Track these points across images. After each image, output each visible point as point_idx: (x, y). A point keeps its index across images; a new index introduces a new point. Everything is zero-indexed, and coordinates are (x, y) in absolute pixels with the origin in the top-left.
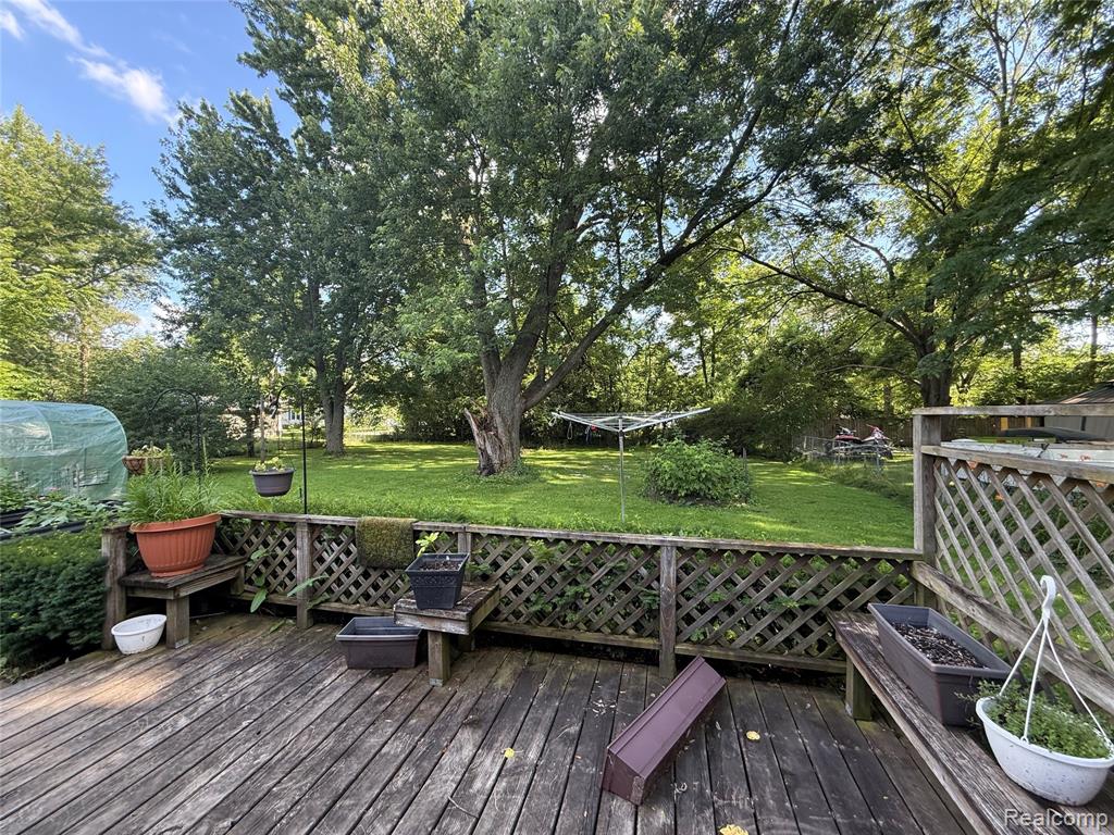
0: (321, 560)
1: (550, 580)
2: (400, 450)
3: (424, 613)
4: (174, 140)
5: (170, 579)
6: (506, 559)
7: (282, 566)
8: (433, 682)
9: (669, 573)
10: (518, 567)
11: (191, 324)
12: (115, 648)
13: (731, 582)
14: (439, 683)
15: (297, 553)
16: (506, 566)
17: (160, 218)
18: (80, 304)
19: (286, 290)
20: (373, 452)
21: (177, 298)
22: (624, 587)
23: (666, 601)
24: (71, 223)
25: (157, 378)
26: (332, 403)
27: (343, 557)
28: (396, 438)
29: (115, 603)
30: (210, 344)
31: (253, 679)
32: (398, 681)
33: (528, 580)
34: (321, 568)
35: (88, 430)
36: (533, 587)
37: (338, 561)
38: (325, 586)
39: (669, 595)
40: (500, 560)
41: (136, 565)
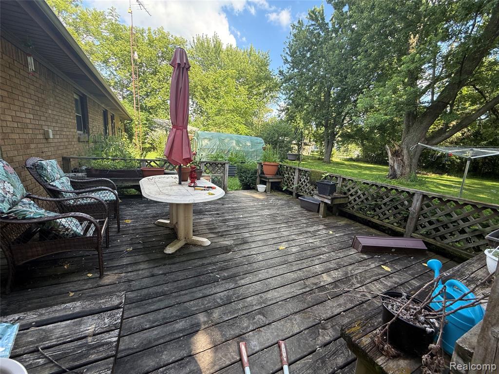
0: (300, 181)
1: (367, 199)
2: (356, 165)
3: (320, 195)
4: (288, 41)
5: (268, 176)
6: (353, 189)
7: (291, 181)
8: (320, 216)
9: (416, 204)
10: (356, 192)
11: (286, 111)
12: (257, 190)
13: (449, 215)
14: (321, 217)
15: (295, 177)
16: (352, 191)
17: (281, 73)
18: (259, 107)
19: (318, 93)
20: (343, 164)
21: (283, 103)
22: (396, 208)
23: (412, 215)
24: (259, 80)
25: (274, 130)
26: (329, 141)
27: (306, 180)
28: (357, 160)
29: (258, 180)
30: (290, 118)
31: (280, 202)
32: (311, 213)
33: (359, 197)
34: (300, 183)
35: (258, 144)
36: (361, 200)
37: (304, 181)
38: (301, 188)
39: (414, 213)
40: (351, 189)
41: (262, 173)
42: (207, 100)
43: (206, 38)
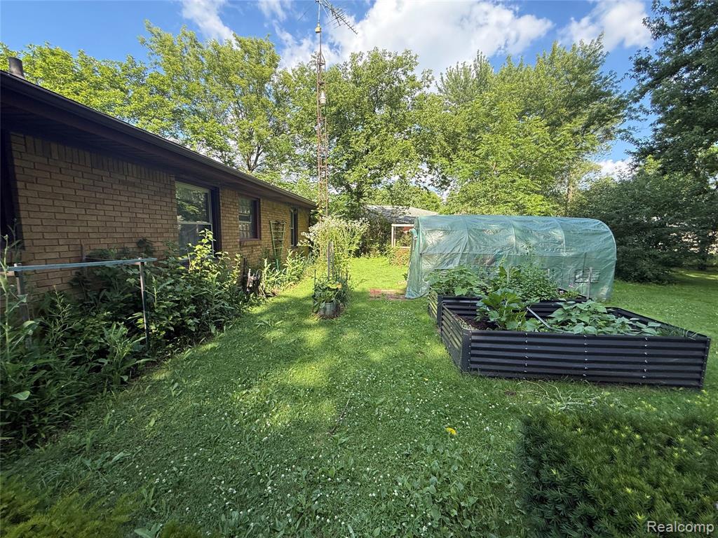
35: (588, 238)
42: (452, 156)
43: (464, 68)
